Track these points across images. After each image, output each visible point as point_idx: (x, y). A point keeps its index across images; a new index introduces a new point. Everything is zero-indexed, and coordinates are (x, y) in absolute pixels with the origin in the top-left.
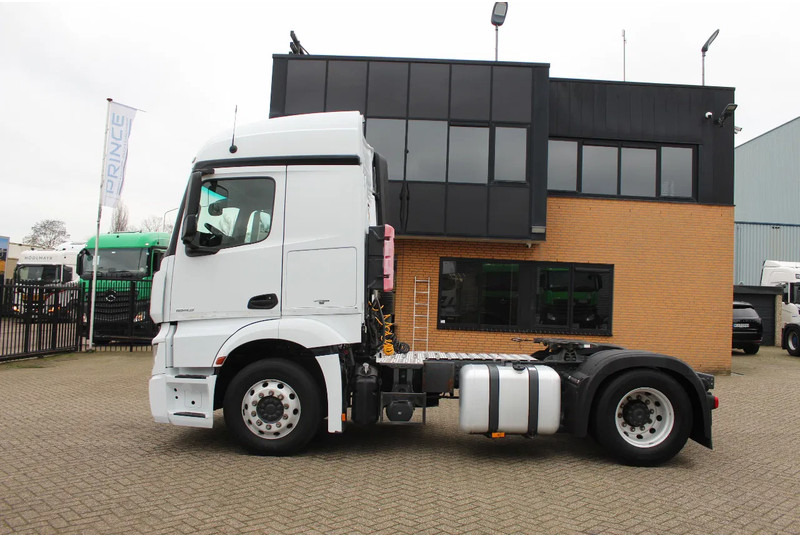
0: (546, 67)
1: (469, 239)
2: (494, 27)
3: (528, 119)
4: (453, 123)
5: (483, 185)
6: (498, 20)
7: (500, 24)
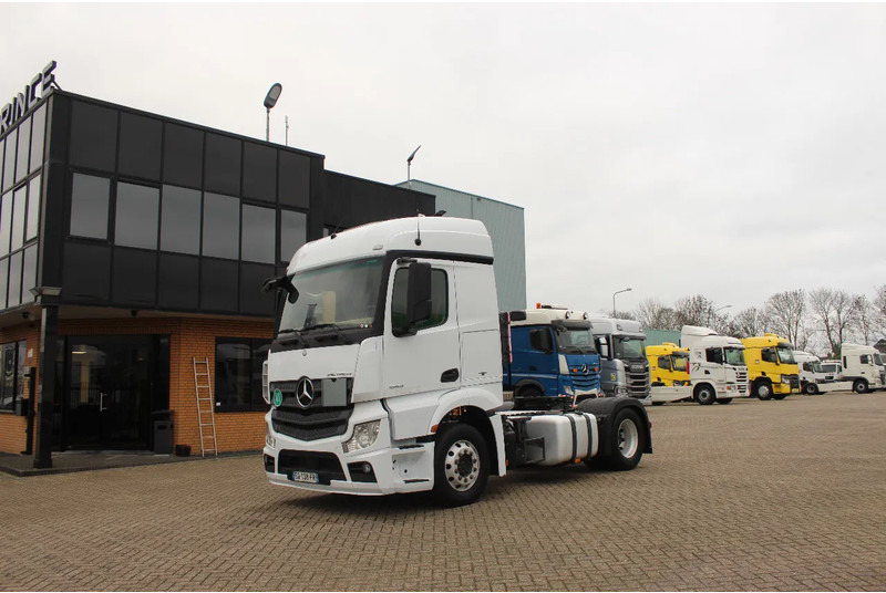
0: (321, 158)
1: (261, 319)
2: (265, 109)
3: (306, 205)
4: (245, 201)
5: (271, 265)
6: (269, 103)
7: (271, 107)
